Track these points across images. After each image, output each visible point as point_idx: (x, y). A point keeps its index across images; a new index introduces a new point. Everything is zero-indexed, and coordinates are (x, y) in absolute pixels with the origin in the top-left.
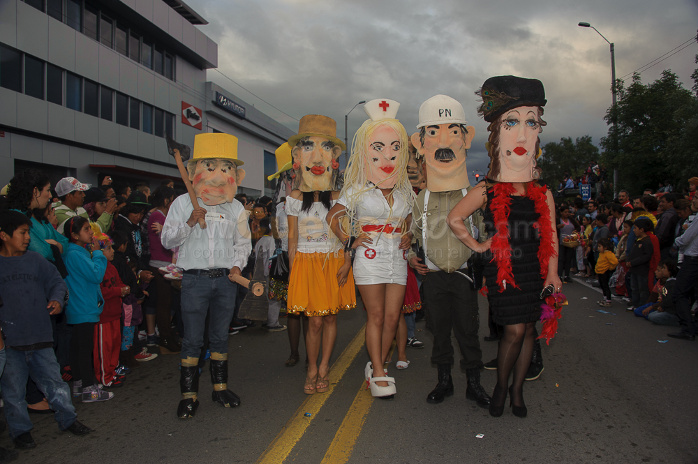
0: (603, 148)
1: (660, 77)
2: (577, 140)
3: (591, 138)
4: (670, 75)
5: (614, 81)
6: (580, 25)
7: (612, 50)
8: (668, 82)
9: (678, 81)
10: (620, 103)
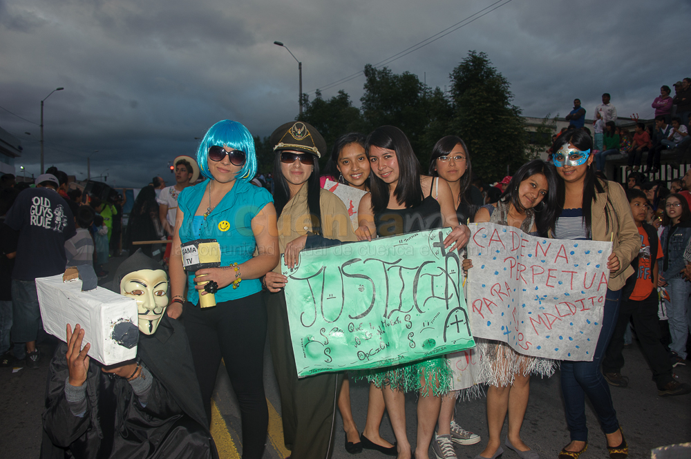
1: (336, 95)
4: (344, 94)
5: (301, 94)
6: (276, 43)
7: (300, 68)
8: (343, 99)
9: (349, 100)
10: (306, 113)
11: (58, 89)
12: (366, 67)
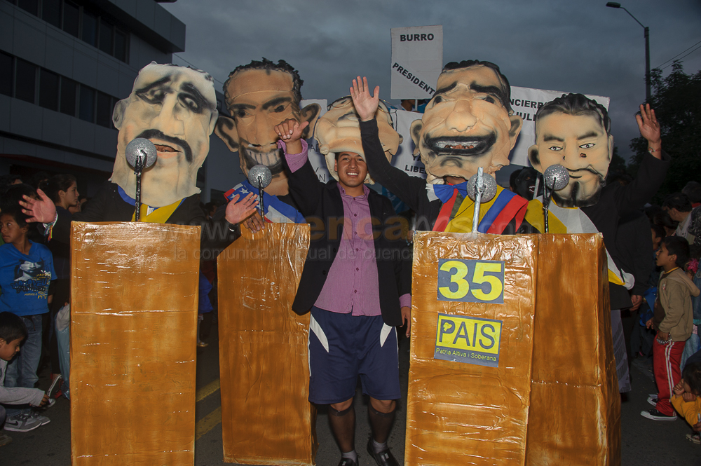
0: (633, 151)
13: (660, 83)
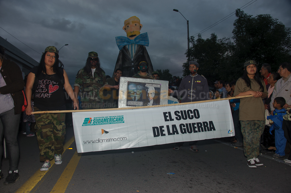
0: (184, 68)
2: (163, 71)
3: (169, 70)
4: (214, 36)
6: (174, 10)
7: (188, 24)
9: (217, 39)
10: (191, 48)
11: (66, 45)
12: (237, 11)
13: (194, 42)
